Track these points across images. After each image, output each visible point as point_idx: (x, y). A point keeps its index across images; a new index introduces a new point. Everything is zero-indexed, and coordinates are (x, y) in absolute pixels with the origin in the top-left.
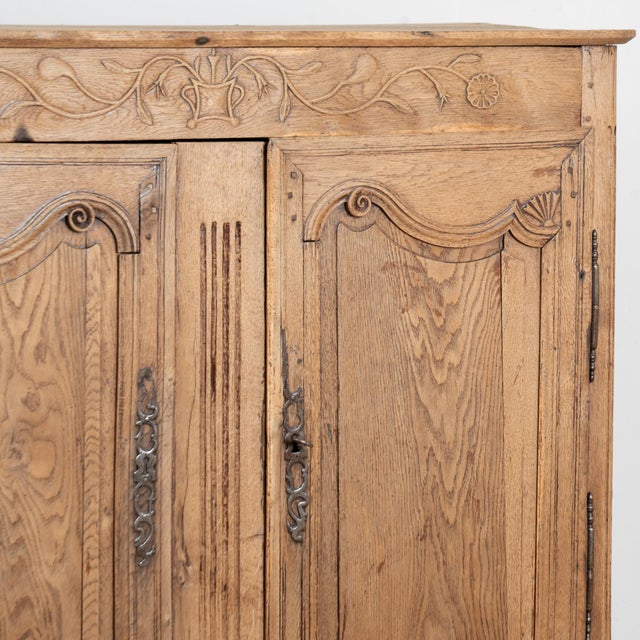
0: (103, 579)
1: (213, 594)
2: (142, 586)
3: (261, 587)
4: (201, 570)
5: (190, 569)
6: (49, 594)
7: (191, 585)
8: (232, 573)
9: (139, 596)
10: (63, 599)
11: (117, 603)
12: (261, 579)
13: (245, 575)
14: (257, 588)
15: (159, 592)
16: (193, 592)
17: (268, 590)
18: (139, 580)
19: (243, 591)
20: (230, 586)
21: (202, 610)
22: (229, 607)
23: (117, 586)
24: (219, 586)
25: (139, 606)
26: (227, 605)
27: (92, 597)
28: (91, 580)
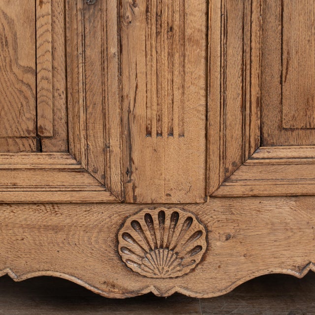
0: (56, 13)
1: (158, 33)
2: (90, 22)
3: (204, 29)
4: (147, 11)
5: (136, 10)
6: (5, 22)
7: (138, 24)
8: (177, 16)
9: (87, 30)
10: (19, 28)
11: (68, 35)
12: (204, 23)
13: (189, 18)
14: (202, 31)
15: (105, 28)
16: (138, 32)
17: (209, 32)
18: (87, 17)
19: (188, 32)
20: (176, 28)
21: (148, 47)
22: (174, 46)
23: (67, 19)
24: (165, 25)
25: (87, 39)
26: (172, 45)
27: (45, 28)
28: (44, 13)
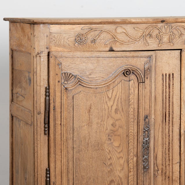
0: (134, 175)
1: (165, 179)
2: (145, 177)
3: (179, 177)
4: (162, 172)
5: (159, 172)
6: (119, 179)
7: (159, 176)
8: (171, 173)
9: (144, 180)
10: (123, 180)
11: (138, 181)
12: (179, 175)
13: (174, 174)
14: (178, 177)
15: (150, 179)
16: (159, 178)
17: (181, 178)
18: (144, 175)
19: (174, 178)
20: (170, 177)
21: (162, 183)
22: (170, 183)
23: (138, 177)
24: (167, 176)
25: (144, 182)
26: (169, 183)
27: (131, 180)
28: (131, 175)
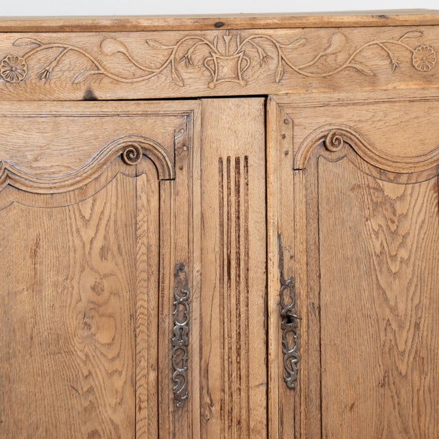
0: (151, 417)
1: (230, 427)
2: (179, 421)
3: (265, 421)
4: (221, 409)
5: (213, 409)
6: (112, 428)
7: (214, 420)
8: (244, 412)
9: (177, 429)
10: (122, 431)
11: (160, 434)
12: (265, 416)
13: (253, 413)
14: (262, 423)
15: (191, 426)
16: (215, 425)
17: (270, 423)
18: (176, 417)
19: (252, 424)
20: (242, 421)
22: (242, 437)
23: (160, 421)
24: (234, 420)
25: (176, 436)
26: (240, 436)
27: (143, 430)
28: (142, 417)
